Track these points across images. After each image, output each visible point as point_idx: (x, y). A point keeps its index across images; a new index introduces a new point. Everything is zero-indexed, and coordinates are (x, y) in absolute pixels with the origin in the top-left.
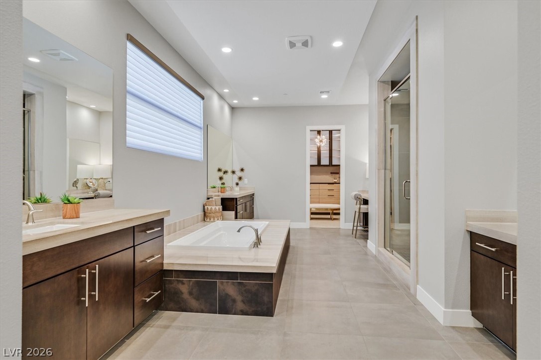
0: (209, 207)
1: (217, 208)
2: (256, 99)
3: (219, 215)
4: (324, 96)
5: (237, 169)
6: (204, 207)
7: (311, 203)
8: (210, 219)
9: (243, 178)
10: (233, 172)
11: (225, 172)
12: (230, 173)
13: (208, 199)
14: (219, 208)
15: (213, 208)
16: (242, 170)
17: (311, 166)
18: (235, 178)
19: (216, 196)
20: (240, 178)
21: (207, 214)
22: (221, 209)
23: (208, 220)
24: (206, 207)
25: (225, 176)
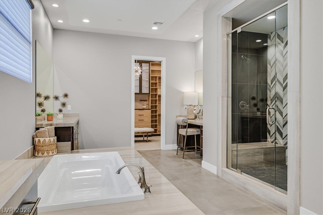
0: (42, 140)
1: (52, 139)
2: (86, 21)
3: (54, 147)
4: (155, 28)
5: (60, 95)
6: (33, 138)
7: (135, 127)
8: (43, 154)
9: (67, 104)
10: (56, 98)
11: (47, 98)
12: (52, 99)
13: (37, 129)
14: (54, 139)
15: (47, 139)
16: (66, 96)
17: (136, 94)
18: (58, 105)
19: (47, 125)
20: (64, 105)
21: (38, 148)
22: (56, 140)
23: (40, 154)
24: (37, 139)
25: (46, 103)
